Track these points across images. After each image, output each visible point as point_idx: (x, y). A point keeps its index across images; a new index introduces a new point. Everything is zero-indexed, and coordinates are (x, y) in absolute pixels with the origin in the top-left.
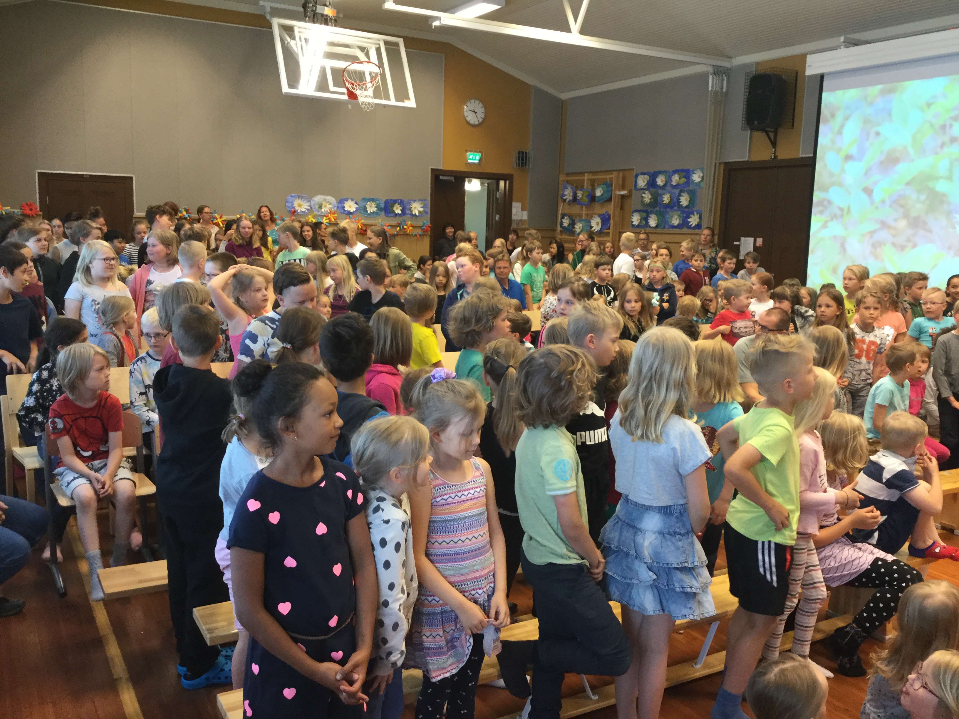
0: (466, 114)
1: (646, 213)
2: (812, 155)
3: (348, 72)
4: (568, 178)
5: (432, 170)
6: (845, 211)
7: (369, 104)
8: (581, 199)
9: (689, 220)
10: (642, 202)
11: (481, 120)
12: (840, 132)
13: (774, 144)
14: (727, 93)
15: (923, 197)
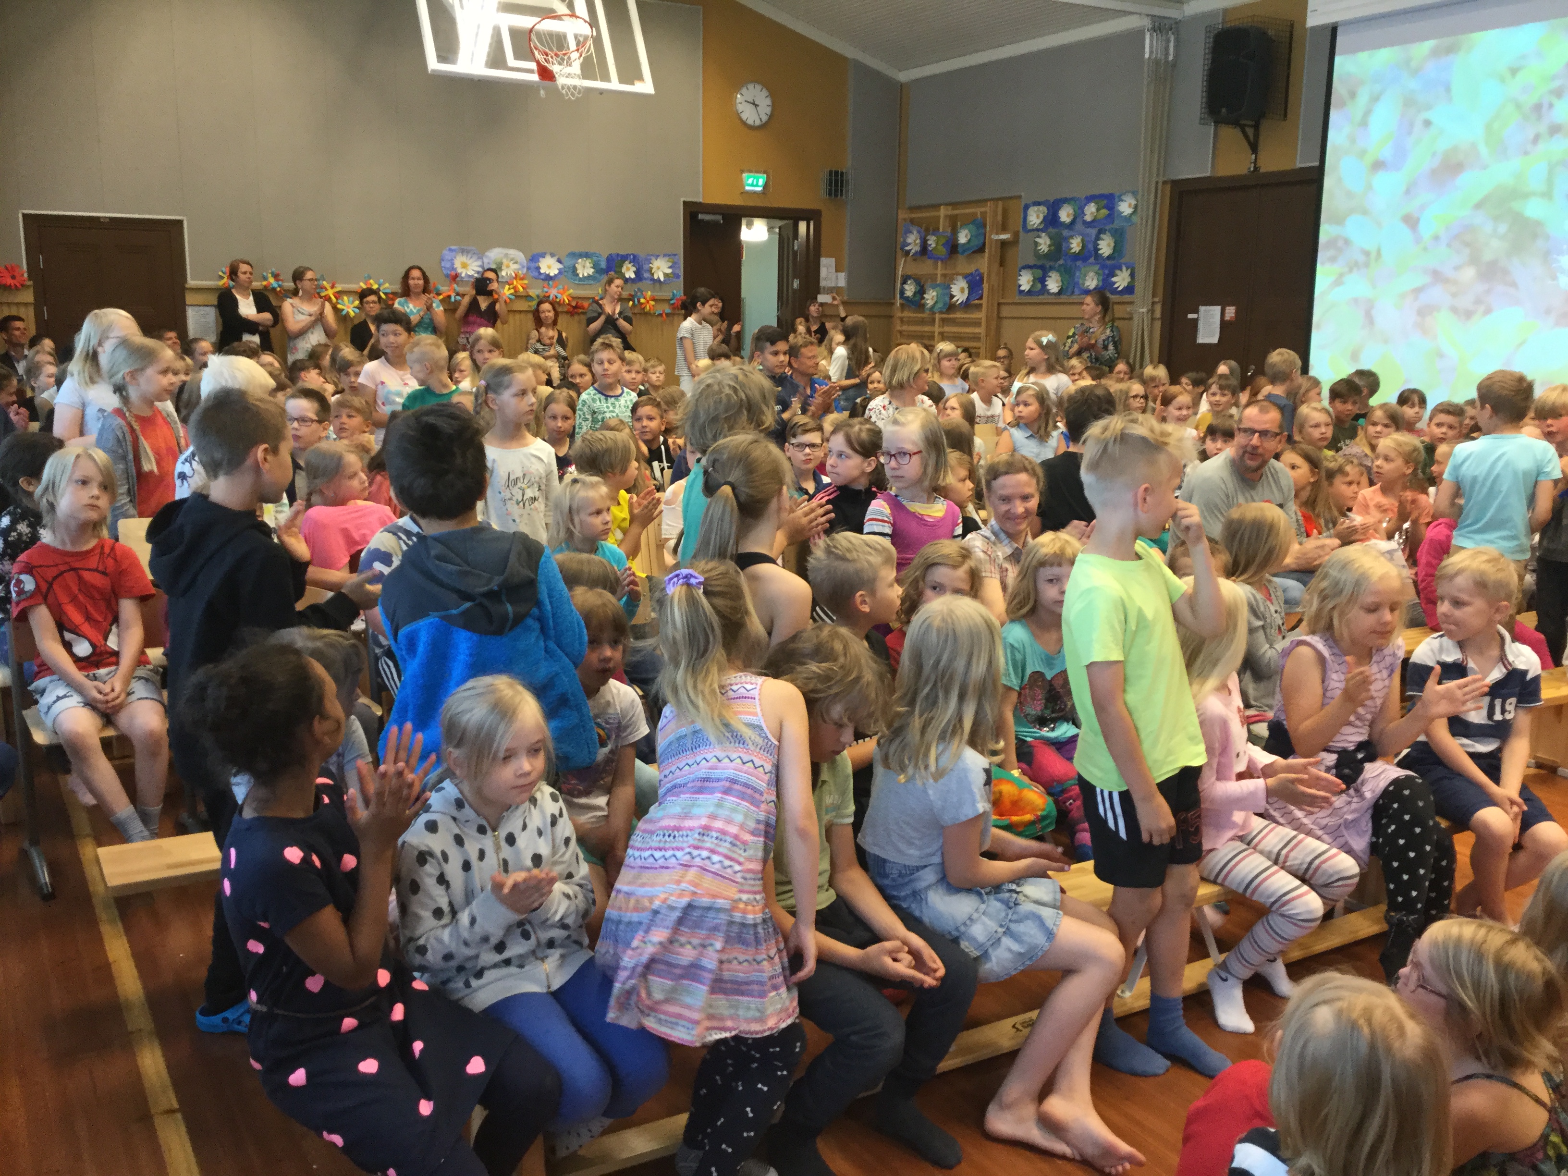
0: (740, 108)
1: (1042, 271)
2: (1317, 164)
3: (538, 35)
4: (914, 216)
5: (685, 203)
6: (1373, 255)
7: (575, 87)
8: (935, 249)
9: (1114, 279)
10: (1036, 253)
11: (765, 118)
12: (1364, 123)
13: (1254, 148)
14: (1174, 65)
15: (1503, 228)
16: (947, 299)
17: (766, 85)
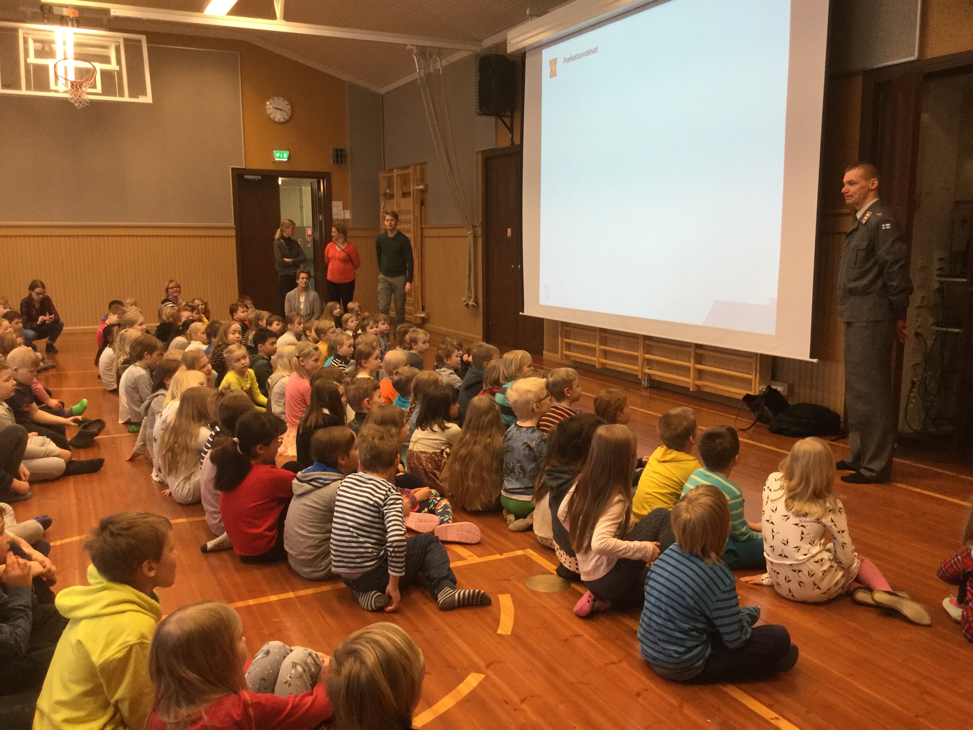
0: (268, 112)
5: (233, 169)
11: (287, 118)
13: (511, 130)
17: (286, 97)
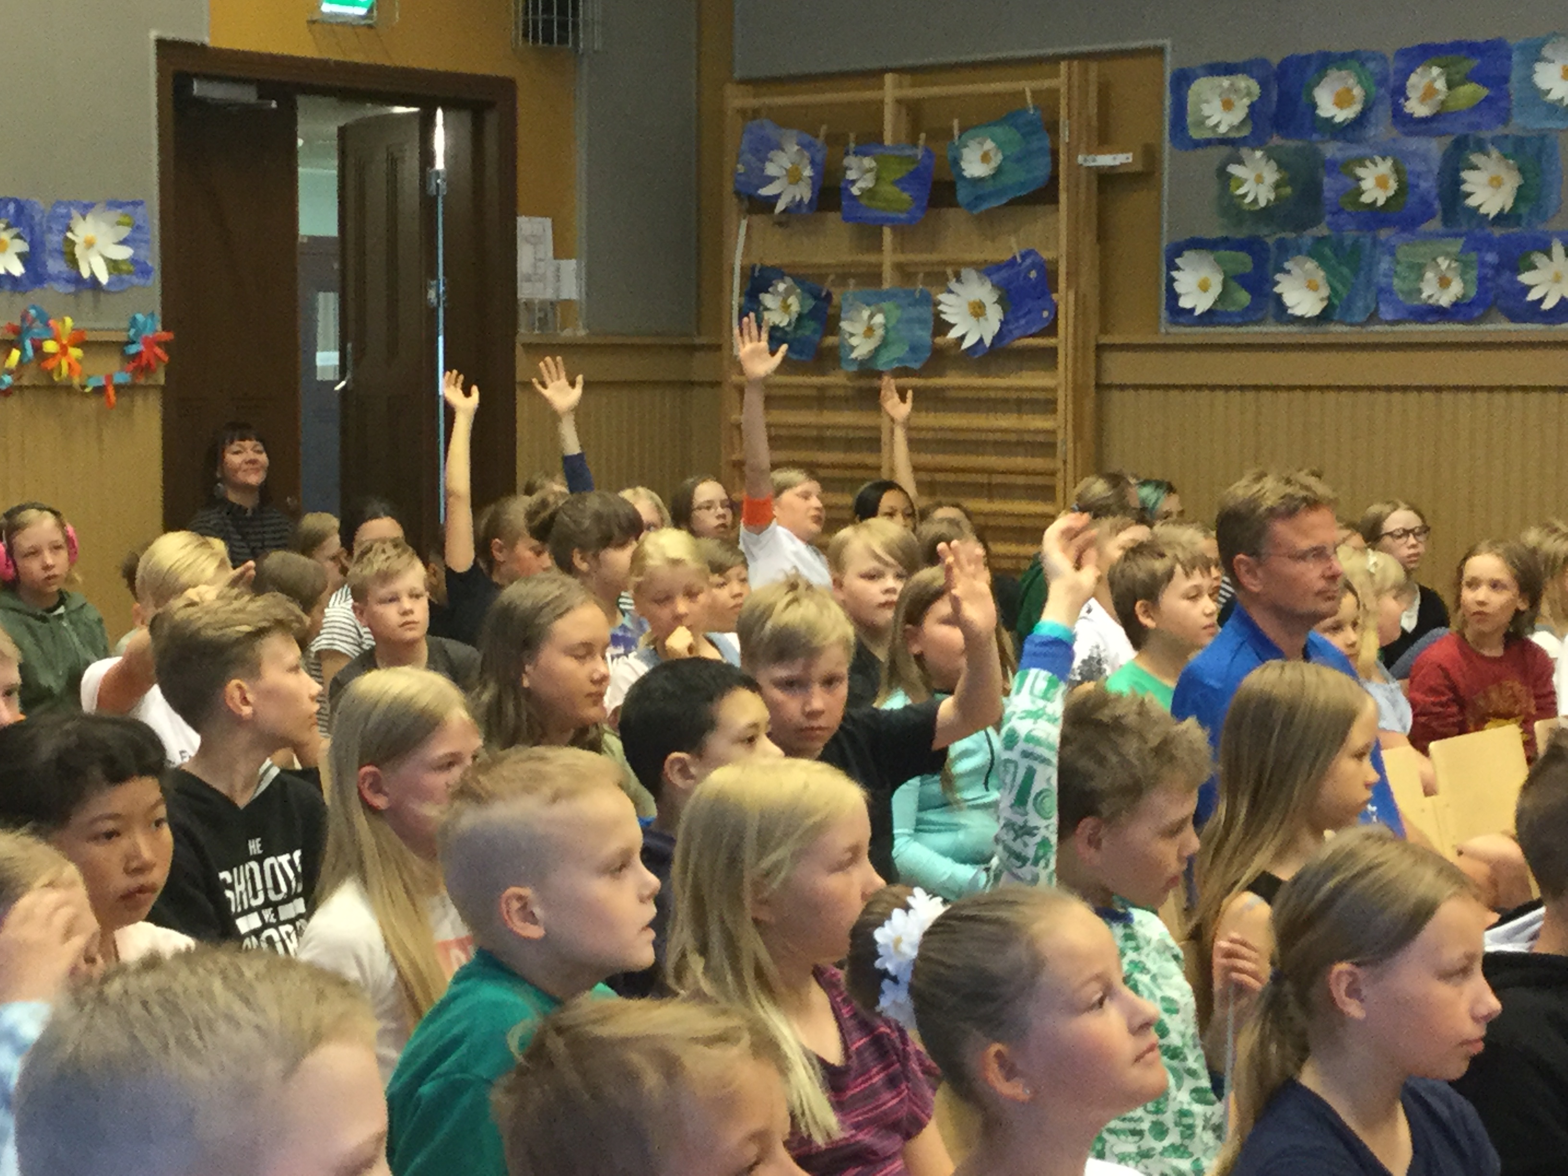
1: (1254, 255)
8: (869, 193)
9: (1525, 278)
10: (1229, 204)
16: (924, 335)
